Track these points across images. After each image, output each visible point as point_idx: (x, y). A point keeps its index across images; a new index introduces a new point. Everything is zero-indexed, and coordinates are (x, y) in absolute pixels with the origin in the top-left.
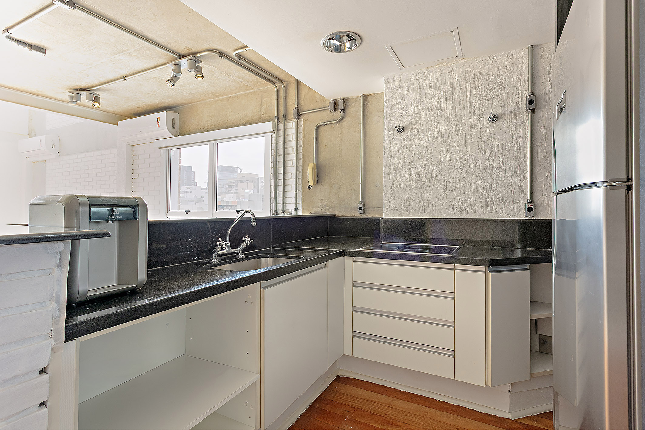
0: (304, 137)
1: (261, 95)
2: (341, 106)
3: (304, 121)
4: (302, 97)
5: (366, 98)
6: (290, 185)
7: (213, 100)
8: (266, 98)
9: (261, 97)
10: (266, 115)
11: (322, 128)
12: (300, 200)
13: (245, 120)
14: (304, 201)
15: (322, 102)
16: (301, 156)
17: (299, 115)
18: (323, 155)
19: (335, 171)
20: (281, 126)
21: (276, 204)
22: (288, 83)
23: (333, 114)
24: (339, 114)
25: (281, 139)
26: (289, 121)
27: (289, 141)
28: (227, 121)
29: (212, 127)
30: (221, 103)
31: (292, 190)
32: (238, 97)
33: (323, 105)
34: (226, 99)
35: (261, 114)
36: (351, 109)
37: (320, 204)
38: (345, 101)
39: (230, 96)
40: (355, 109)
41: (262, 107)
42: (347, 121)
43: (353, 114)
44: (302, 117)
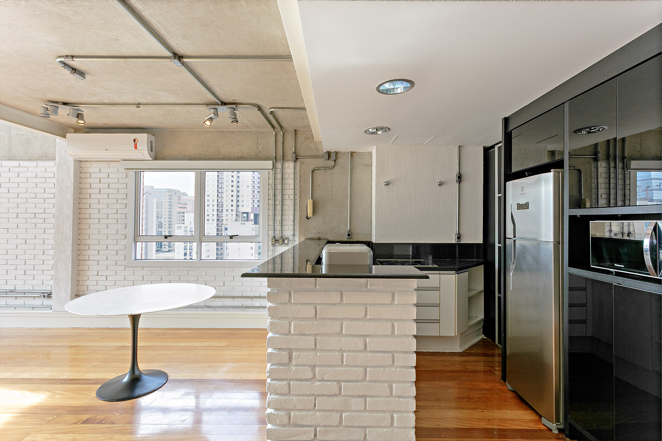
0: (300, 177)
1: (258, 136)
2: (333, 157)
3: (300, 164)
4: (298, 144)
5: (352, 154)
6: (287, 215)
7: (201, 130)
8: (263, 139)
9: (258, 137)
10: (263, 154)
11: (316, 172)
12: (297, 228)
13: (240, 155)
14: (300, 229)
15: (316, 151)
16: (297, 192)
17: (296, 159)
18: (317, 193)
19: (327, 206)
20: (279, 165)
21: (274, 230)
22: (285, 130)
23: (325, 162)
24: (331, 163)
25: (279, 176)
26: (286, 162)
27: (285, 179)
28: (219, 152)
29: (201, 156)
30: (212, 135)
31: (289, 219)
32: (232, 132)
33: (317, 153)
34: (218, 132)
35: (257, 152)
36: (340, 161)
37: (315, 231)
38: (336, 153)
39: (222, 130)
40: (344, 161)
41: (258, 146)
42: (337, 170)
43: (342, 164)
44: (298, 160)
